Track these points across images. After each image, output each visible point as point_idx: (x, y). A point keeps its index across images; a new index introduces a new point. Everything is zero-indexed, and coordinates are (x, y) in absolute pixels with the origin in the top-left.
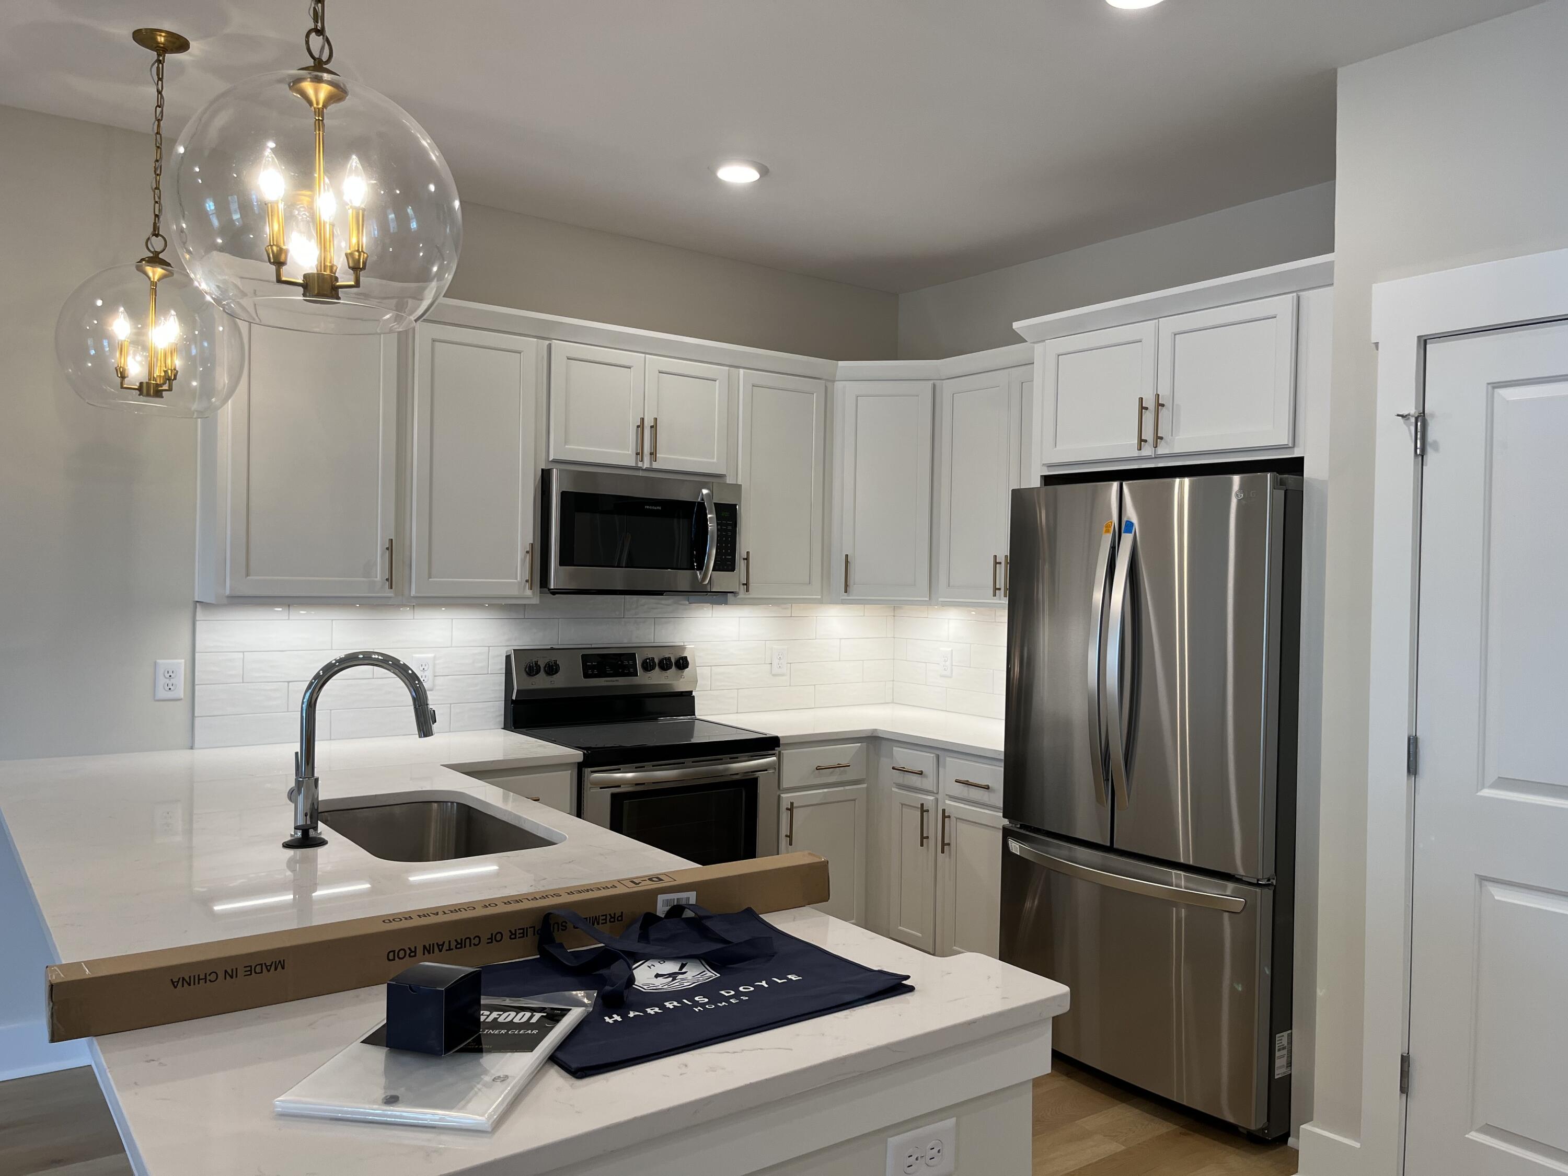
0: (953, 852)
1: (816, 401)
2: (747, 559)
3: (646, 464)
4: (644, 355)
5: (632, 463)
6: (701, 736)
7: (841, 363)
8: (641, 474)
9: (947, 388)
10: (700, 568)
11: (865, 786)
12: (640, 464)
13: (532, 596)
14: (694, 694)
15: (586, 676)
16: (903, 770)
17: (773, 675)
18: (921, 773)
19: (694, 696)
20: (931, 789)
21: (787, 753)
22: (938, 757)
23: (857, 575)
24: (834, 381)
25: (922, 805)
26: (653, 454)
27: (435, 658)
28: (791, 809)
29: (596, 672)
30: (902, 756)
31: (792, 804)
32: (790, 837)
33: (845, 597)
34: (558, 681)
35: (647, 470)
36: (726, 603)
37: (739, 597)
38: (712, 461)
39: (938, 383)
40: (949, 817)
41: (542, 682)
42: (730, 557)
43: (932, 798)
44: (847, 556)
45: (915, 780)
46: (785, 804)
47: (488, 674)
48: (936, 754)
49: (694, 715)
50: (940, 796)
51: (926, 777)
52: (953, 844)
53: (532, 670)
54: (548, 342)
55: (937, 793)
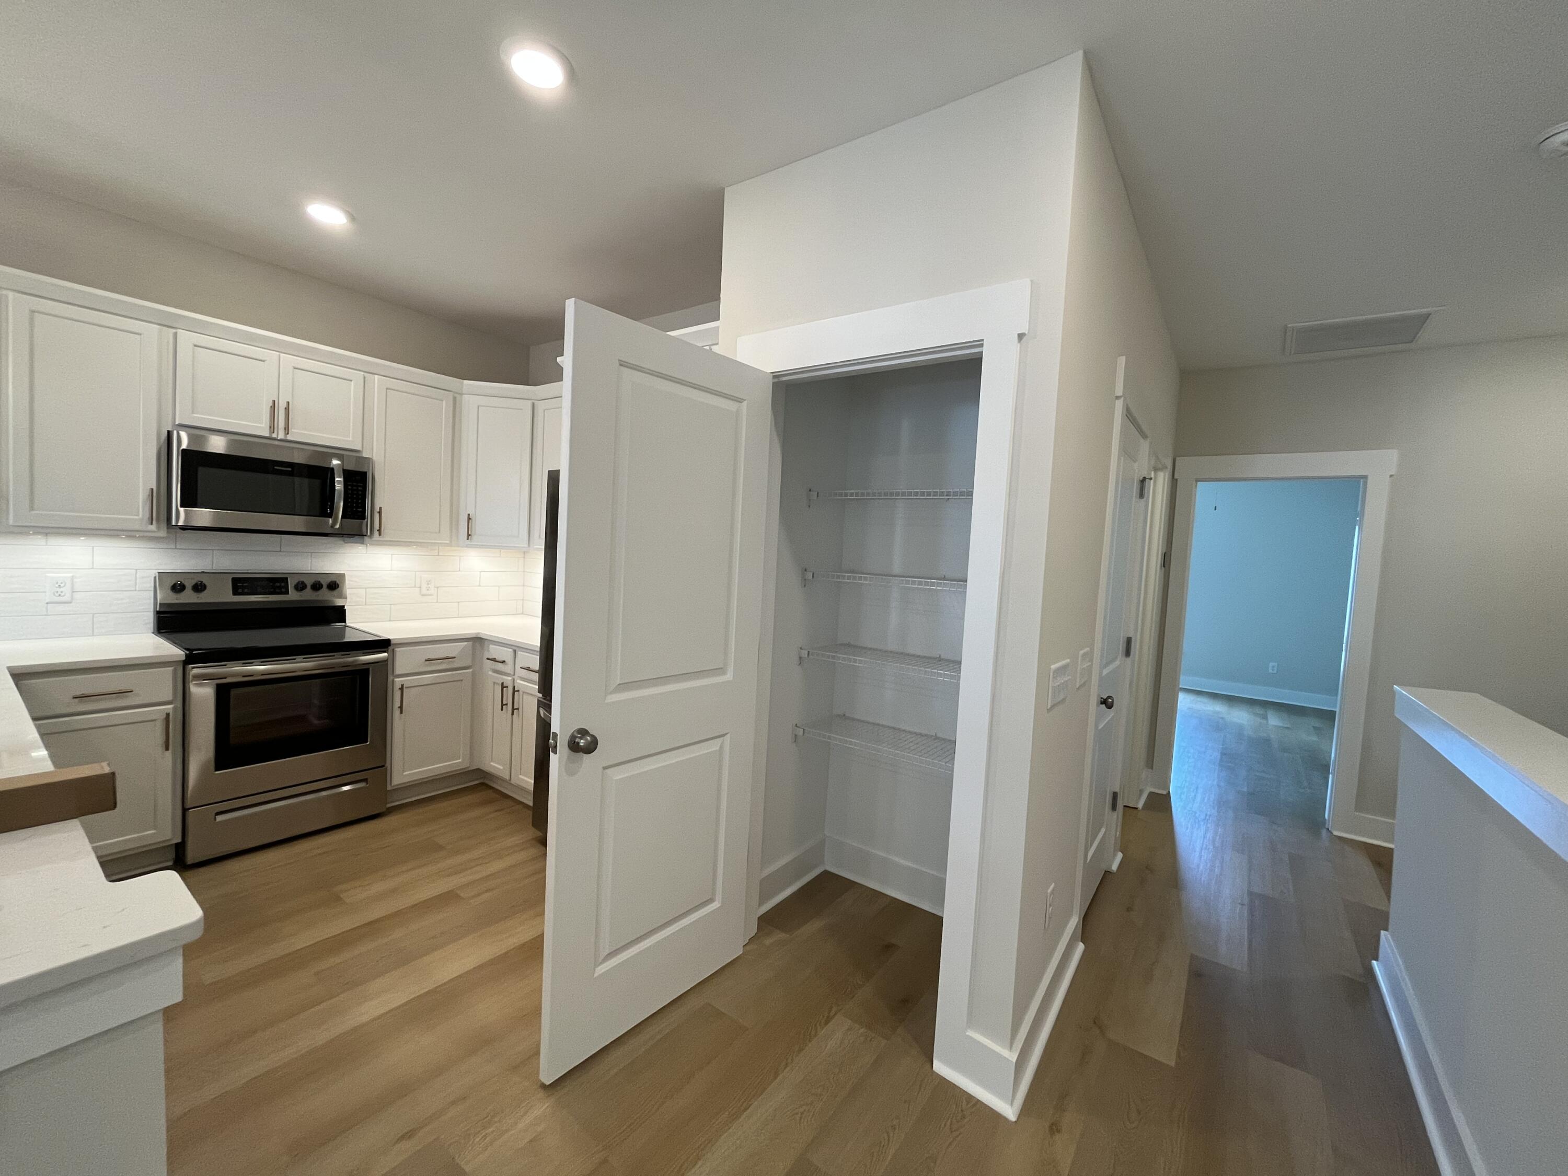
0: (521, 713)
1: (446, 406)
2: (380, 513)
3: (281, 436)
4: (278, 353)
5: (267, 434)
6: (350, 637)
7: (466, 382)
8: (276, 443)
9: (540, 406)
10: (330, 516)
11: (471, 670)
12: (274, 435)
13: (156, 530)
14: (346, 608)
15: (235, 593)
16: (494, 660)
17: (423, 595)
18: (503, 662)
19: (345, 610)
20: (509, 672)
21: (398, 650)
22: (515, 651)
23: (477, 527)
24: (461, 394)
25: (503, 683)
26: (287, 429)
27: (73, 578)
28: (402, 689)
29: (246, 590)
30: (495, 651)
31: (402, 686)
32: (401, 707)
33: (468, 542)
34: (205, 598)
35: (281, 440)
36: (363, 543)
37: (374, 539)
38: (348, 439)
39: (536, 402)
40: (518, 691)
41: (189, 597)
42: (361, 510)
43: (510, 678)
44: (469, 515)
45: (500, 667)
46: (397, 686)
47: (136, 590)
48: (513, 650)
49: (345, 621)
50: (516, 677)
51: (506, 664)
52: (520, 710)
53: (178, 588)
54: (174, 331)
55: (514, 675)
